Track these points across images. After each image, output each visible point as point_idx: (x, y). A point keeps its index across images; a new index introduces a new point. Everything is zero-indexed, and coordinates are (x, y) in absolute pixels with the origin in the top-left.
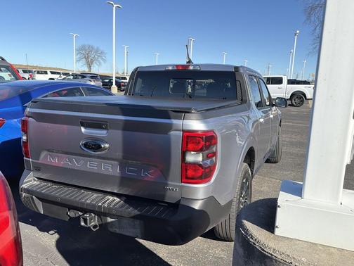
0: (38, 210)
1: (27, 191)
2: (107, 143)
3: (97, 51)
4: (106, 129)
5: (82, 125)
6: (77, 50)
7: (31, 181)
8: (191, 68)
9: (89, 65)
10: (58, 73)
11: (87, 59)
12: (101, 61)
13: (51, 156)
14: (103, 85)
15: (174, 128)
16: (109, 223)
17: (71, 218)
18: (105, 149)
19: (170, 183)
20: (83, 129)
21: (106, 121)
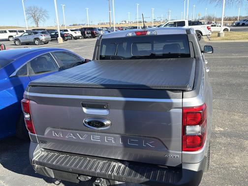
0: (49, 175)
1: (39, 163)
2: (108, 120)
3: (41, 11)
4: (107, 108)
5: (84, 105)
6: (26, 11)
7: (39, 152)
8: (149, 33)
9: (37, 22)
10: (15, 31)
11: (34, 17)
12: (45, 18)
13: (55, 132)
14: (51, 37)
15: (174, 106)
16: (117, 185)
17: (80, 181)
18: (107, 125)
19: (170, 151)
20: (85, 110)
21: (107, 102)
